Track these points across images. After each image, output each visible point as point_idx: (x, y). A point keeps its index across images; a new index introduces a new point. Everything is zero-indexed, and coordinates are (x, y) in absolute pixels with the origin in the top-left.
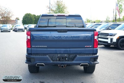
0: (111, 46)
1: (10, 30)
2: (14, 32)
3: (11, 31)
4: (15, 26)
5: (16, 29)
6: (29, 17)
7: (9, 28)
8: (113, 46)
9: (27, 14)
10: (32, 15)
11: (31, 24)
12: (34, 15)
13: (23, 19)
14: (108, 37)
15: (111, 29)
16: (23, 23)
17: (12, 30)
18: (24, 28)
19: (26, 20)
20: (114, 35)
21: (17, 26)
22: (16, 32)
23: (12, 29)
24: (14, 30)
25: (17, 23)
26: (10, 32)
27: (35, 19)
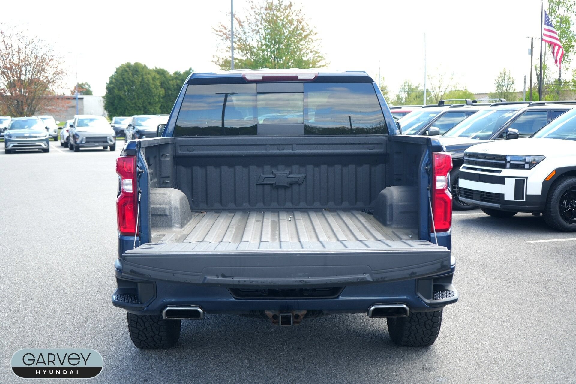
0: (519, 214)
1: (47, 141)
2: (65, 153)
3: (54, 146)
4: (70, 122)
5: (75, 136)
6: (137, 80)
7: (43, 134)
8: (530, 214)
9: (129, 66)
10: (149, 72)
11: (146, 113)
12: (161, 73)
13: (110, 89)
14: (505, 172)
15: (516, 136)
16: (106, 108)
17: (59, 143)
18: (113, 133)
19: (122, 94)
20: (532, 165)
21: (81, 123)
22: (77, 150)
23: (56, 139)
24: (65, 145)
25: (80, 111)
26: (46, 151)
27: (162, 92)
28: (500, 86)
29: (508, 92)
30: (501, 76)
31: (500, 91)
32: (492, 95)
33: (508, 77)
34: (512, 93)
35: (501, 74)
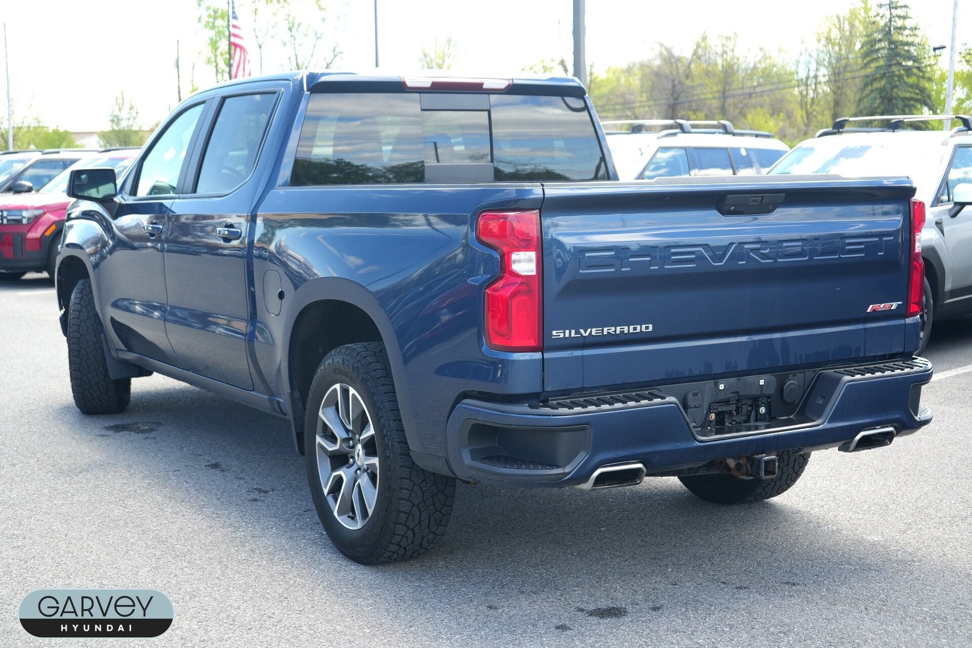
28: (116, 120)
29: (131, 130)
30: (117, 103)
31: (116, 128)
32: (104, 136)
33: (129, 106)
34: (136, 132)
35: (117, 99)
